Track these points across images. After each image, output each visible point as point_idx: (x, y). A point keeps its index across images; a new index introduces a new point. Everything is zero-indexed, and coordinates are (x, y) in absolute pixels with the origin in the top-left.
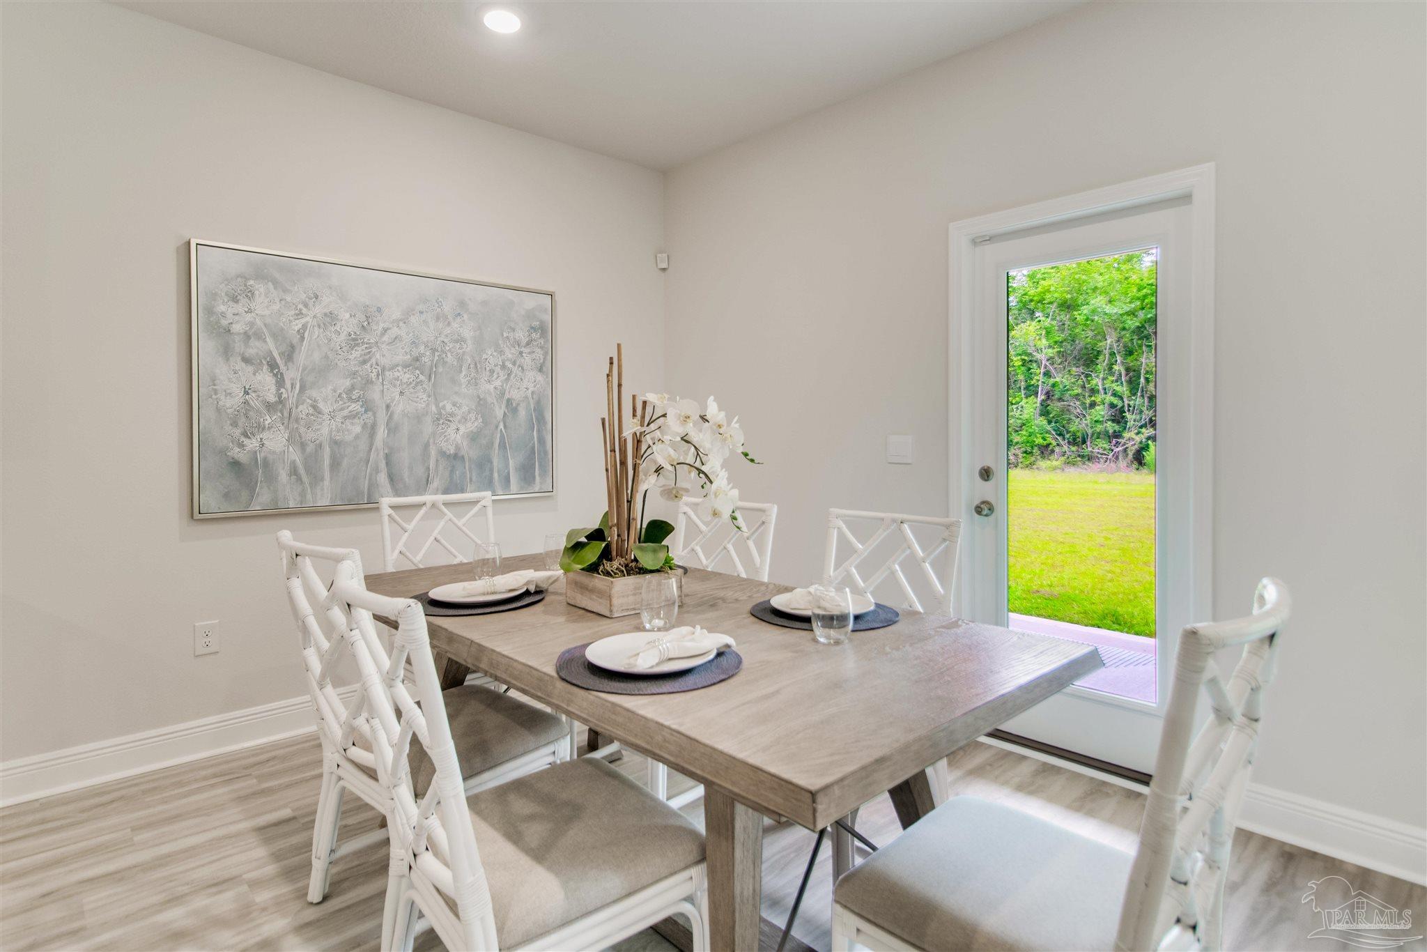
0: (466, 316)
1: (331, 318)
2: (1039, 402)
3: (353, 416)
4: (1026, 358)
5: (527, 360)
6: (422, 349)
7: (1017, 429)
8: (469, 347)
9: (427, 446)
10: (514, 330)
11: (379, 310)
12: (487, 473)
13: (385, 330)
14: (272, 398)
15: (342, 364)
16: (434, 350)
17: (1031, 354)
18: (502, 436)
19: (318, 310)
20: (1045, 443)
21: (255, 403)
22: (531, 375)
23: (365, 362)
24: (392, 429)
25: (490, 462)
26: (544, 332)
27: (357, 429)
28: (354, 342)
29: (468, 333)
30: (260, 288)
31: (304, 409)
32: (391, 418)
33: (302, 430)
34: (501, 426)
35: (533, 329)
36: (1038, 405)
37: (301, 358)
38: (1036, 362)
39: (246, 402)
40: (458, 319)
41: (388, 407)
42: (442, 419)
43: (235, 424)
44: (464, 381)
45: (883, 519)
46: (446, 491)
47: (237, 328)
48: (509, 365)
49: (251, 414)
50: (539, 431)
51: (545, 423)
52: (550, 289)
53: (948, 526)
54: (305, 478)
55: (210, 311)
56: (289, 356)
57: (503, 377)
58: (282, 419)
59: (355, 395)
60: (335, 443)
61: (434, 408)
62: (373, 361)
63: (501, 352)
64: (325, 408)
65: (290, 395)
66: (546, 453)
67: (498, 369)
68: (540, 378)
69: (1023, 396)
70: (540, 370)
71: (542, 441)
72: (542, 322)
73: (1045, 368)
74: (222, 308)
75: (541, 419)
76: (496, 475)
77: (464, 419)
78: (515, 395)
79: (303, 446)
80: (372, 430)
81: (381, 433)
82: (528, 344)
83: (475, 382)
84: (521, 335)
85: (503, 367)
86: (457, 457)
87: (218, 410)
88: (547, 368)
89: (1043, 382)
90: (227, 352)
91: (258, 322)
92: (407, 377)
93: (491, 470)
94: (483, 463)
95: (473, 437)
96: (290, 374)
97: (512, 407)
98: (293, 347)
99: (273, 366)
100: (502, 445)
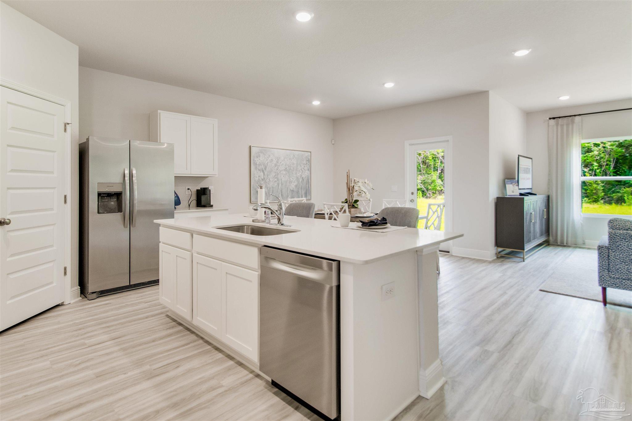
0: (295, 158)
1: (272, 160)
2: (438, 173)
3: (275, 181)
4: (434, 156)
5: (306, 168)
6: (287, 166)
7: (430, 184)
8: (295, 165)
9: (288, 188)
10: (303, 161)
11: (280, 158)
12: (298, 195)
13: (281, 162)
14: (263, 178)
15: (274, 170)
16: (289, 166)
17: (435, 155)
18: (301, 186)
19: (270, 159)
20: (441, 189)
21: (260, 179)
22: (307, 171)
23: (277, 170)
24: (282, 184)
25: (299, 192)
26: (309, 161)
27: (276, 184)
28: (276, 165)
29: (295, 162)
30: (261, 155)
31: (268, 180)
32: (282, 182)
33: (267, 184)
34: (301, 184)
35: (307, 160)
36: (438, 175)
37: (267, 169)
38: (437, 158)
39: (259, 179)
40: (293, 159)
41: (281, 179)
42: (291, 182)
43: (257, 183)
44: (294, 173)
45: (393, 201)
46: (291, 198)
47: (258, 163)
48: (303, 169)
49: (260, 181)
50: (308, 185)
51: (309, 183)
52: (310, 151)
53: (405, 201)
54: (268, 195)
55: (254, 160)
56: (265, 169)
57: (301, 172)
58: (264, 182)
59: (276, 177)
60: (273, 187)
61: (289, 179)
62: (279, 169)
63: (301, 166)
64: (271, 180)
65: (266, 177)
66: (309, 190)
67: (300, 170)
68: (308, 172)
69: (432, 171)
70: (308, 170)
71: (309, 187)
72: (309, 159)
73: (441, 160)
74: (255, 159)
75: (308, 182)
76: (300, 195)
77: (294, 182)
78: (303, 176)
79: (268, 188)
80: (278, 184)
81: (280, 185)
82: (306, 164)
83: (296, 174)
84: (305, 162)
85: (301, 169)
86: (293, 191)
87: (255, 181)
88: (310, 170)
89: (440, 166)
90: (256, 168)
91: (261, 162)
92: (284, 173)
93: (299, 194)
94: (298, 192)
95: (296, 186)
96: (266, 173)
97: (303, 179)
98: (266, 167)
99: (263, 171)
100: (301, 188)
